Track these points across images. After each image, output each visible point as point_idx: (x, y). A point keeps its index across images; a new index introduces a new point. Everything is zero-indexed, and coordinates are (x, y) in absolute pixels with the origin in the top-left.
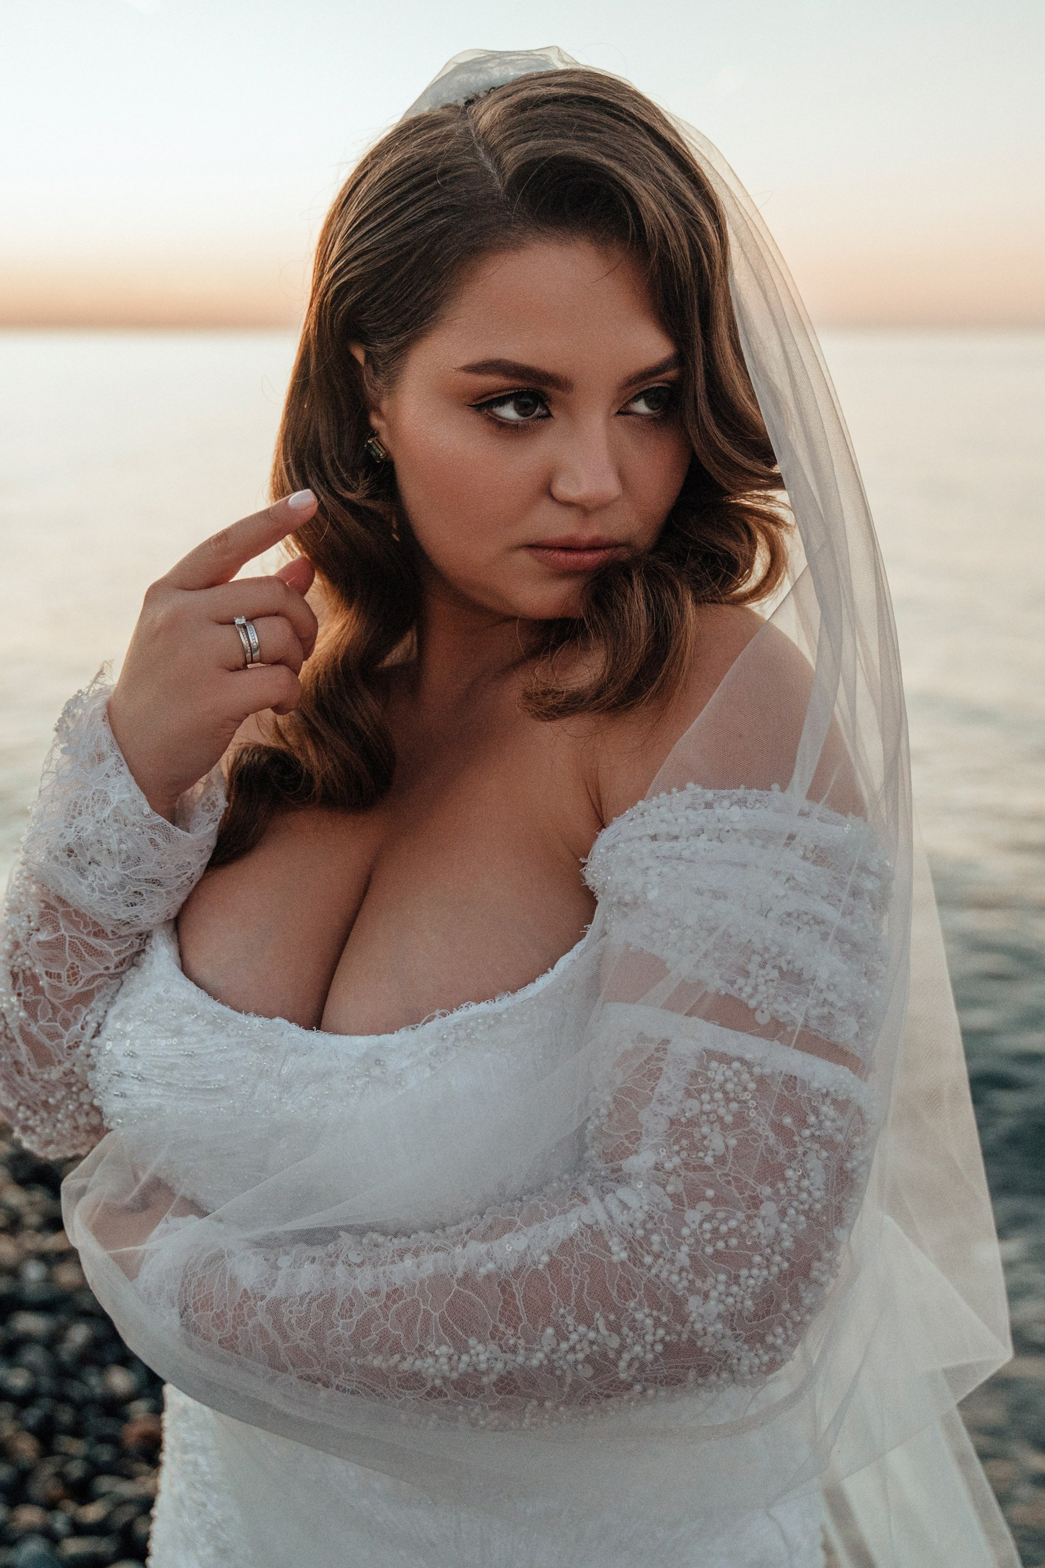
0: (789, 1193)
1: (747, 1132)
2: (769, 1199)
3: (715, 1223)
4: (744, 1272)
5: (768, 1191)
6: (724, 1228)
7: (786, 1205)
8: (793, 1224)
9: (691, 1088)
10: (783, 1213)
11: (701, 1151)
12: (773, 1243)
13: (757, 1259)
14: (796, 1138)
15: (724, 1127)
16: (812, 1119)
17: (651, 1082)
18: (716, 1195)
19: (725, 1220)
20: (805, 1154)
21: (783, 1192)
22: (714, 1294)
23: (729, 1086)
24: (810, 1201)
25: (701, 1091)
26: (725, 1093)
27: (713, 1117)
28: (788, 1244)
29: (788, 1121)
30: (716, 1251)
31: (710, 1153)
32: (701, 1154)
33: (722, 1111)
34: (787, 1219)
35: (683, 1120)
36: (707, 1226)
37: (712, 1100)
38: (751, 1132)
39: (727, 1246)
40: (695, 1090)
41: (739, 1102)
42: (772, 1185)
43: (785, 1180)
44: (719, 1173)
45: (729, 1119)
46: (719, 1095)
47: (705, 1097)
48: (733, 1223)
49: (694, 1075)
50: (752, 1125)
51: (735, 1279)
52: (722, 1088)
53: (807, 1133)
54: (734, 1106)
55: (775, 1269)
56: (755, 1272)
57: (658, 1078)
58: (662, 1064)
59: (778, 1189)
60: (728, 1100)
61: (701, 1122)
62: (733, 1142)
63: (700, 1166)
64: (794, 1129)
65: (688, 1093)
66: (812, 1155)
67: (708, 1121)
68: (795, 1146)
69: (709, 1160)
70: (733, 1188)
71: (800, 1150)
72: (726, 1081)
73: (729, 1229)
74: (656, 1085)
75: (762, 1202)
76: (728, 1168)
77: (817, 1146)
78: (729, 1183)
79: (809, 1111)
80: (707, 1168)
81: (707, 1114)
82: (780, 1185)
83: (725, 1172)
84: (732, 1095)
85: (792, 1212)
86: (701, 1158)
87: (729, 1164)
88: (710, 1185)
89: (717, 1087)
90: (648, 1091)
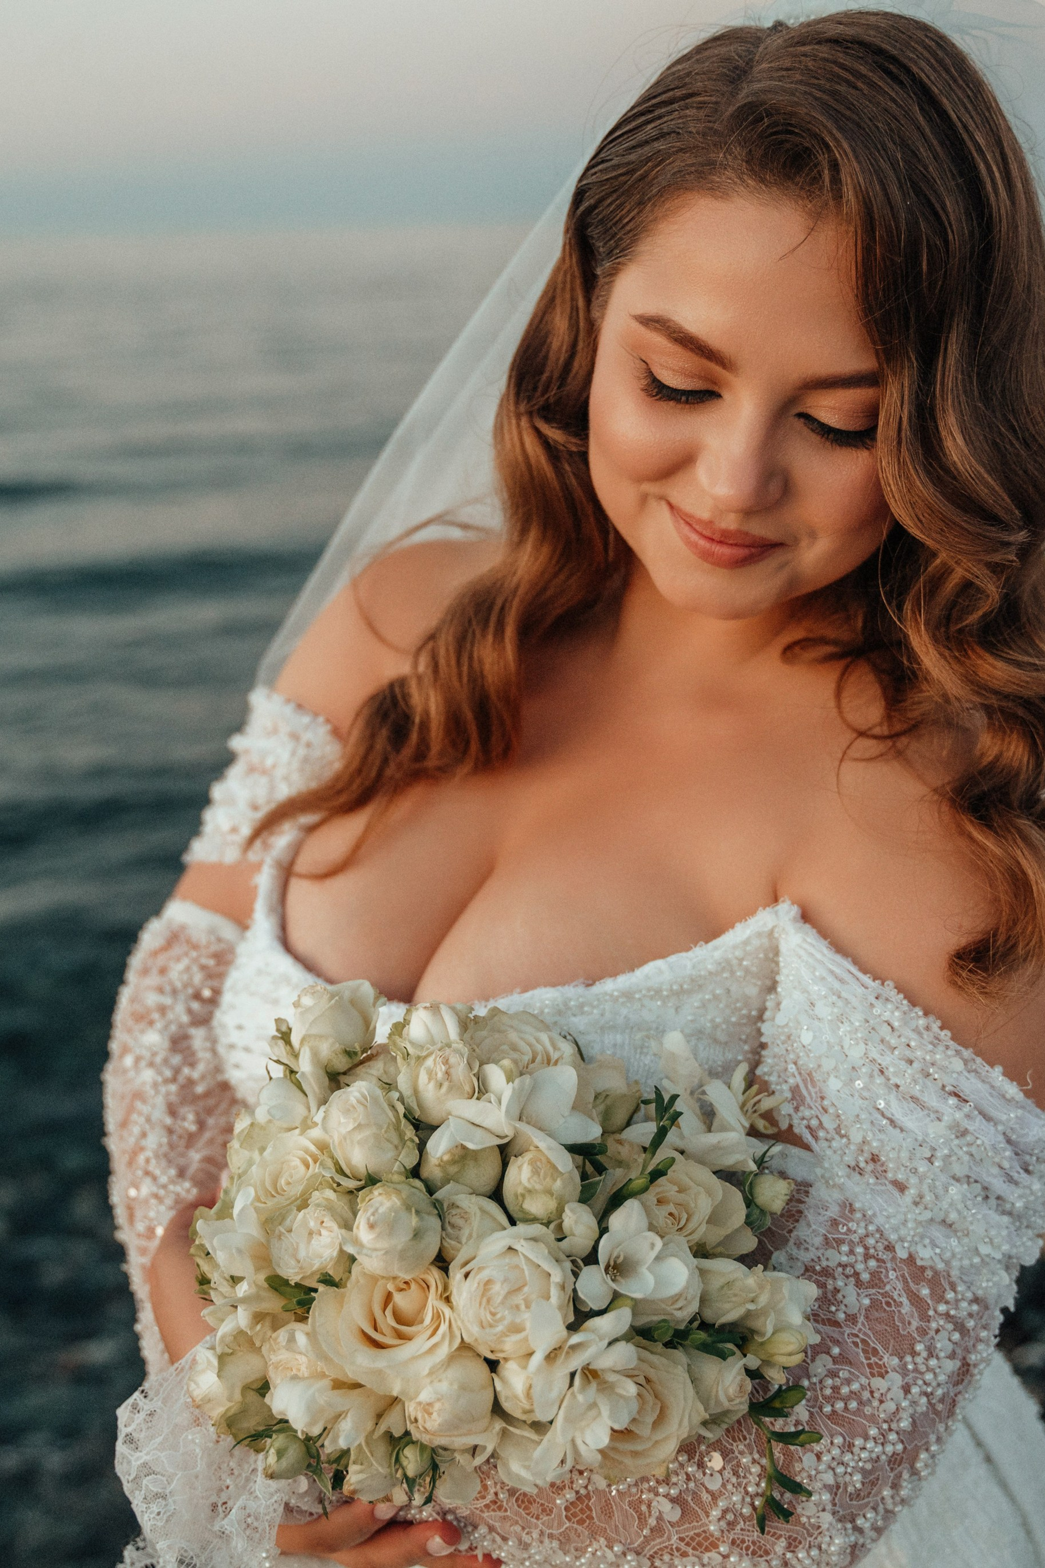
0: (916, 1370)
1: (882, 1294)
2: (894, 1370)
3: (838, 1382)
4: (858, 1442)
5: (895, 1361)
6: (845, 1390)
7: (911, 1382)
8: (914, 1403)
9: (829, 1236)
10: (906, 1389)
11: (833, 1304)
12: (892, 1420)
13: (873, 1432)
14: (931, 1313)
15: (859, 1284)
16: (950, 1295)
17: (789, 1224)
18: (840, 1354)
19: (848, 1382)
20: (937, 1331)
21: (910, 1367)
22: (826, 1458)
23: (871, 1241)
24: (934, 1384)
25: (840, 1242)
26: (866, 1248)
27: (849, 1271)
28: (905, 1424)
29: (925, 1292)
30: (834, 1412)
31: (843, 1307)
32: (833, 1309)
33: (860, 1267)
34: (909, 1396)
35: (818, 1268)
36: (829, 1382)
37: (851, 1252)
38: (886, 1295)
39: (846, 1408)
40: (834, 1239)
41: (878, 1260)
42: (901, 1358)
43: (914, 1354)
44: (848, 1331)
45: (865, 1276)
46: (860, 1250)
47: (845, 1248)
48: (855, 1386)
49: (835, 1223)
50: (888, 1288)
51: (849, 1447)
52: (862, 1240)
53: (942, 1308)
54: (872, 1263)
55: (889, 1449)
56: (870, 1445)
57: (797, 1221)
58: (802, 1207)
59: (905, 1364)
60: (867, 1257)
61: (836, 1275)
62: (867, 1302)
63: (829, 1320)
64: (929, 1301)
65: (827, 1242)
66: (944, 1334)
67: (843, 1274)
68: (929, 1321)
69: (841, 1316)
70: (860, 1351)
71: (934, 1325)
72: (867, 1236)
73: (851, 1392)
74: (794, 1227)
75: (887, 1372)
76: (857, 1328)
77: (950, 1326)
78: (856, 1344)
79: (947, 1287)
80: (836, 1324)
81: (844, 1266)
82: (908, 1358)
83: (854, 1332)
84: (872, 1251)
85: (915, 1390)
86: (832, 1312)
87: (859, 1325)
88: (837, 1342)
89: (857, 1240)
90: (785, 1232)
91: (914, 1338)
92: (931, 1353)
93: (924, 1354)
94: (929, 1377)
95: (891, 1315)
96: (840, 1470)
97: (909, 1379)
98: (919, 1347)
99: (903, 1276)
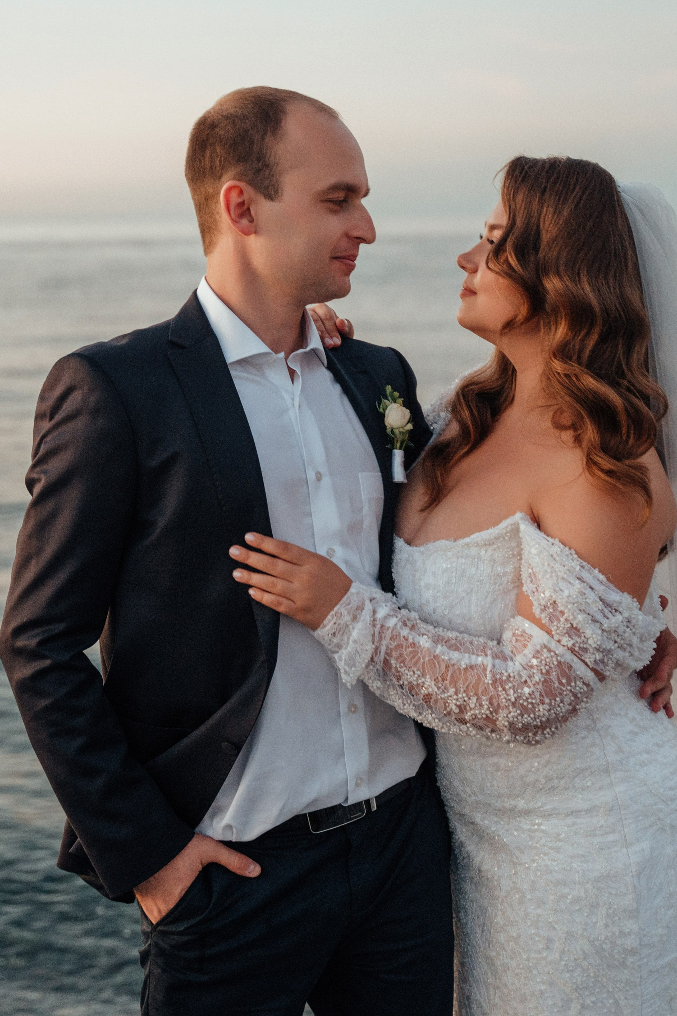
4: (526, 716)
6: (530, 700)
9: (535, 655)
13: (532, 716)
16: (574, 685)
20: (566, 695)
21: (552, 703)
23: (548, 660)
25: (538, 658)
26: (546, 662)
27: (539, 668)
29: (564, 681)
31: (534, 679)
33: (543, 667)
35: (529, 664)
37: (540, 661)
38: (550, 679)
40: (537, 656)
41: (550, 667)
42: (550, 700)
43: (555, 700)
44: (535, 687)
45: (544, 671)
46: (543, 661)
48: (534, 701)
49: (538, 651)
50: (551, 676)
51: (522, 716)
54: (547, 667)
55: (535, 723)
56: (529, 718)
58: (528, 644)
60: (546, 665)
61: (534, 668)
62: (543, 679)
64: (565, 684)
65: (534, 657)
66: (568, 696)
70: (538, 694)
73: (532, 702)
74: (525, 649)
76: (538, 687)
77: (571, 694)
79: (573, 681)
84: (549, 664)
85: (552, 711)
89: (544, 658)
91: (556, 695)
92: (562, 701)
93: (559, 701)
94: (559, 709)
95: (551, 685)
96: (515, 719)
97: (551, 707)
98: (558, 699)
99: (558, 674)
